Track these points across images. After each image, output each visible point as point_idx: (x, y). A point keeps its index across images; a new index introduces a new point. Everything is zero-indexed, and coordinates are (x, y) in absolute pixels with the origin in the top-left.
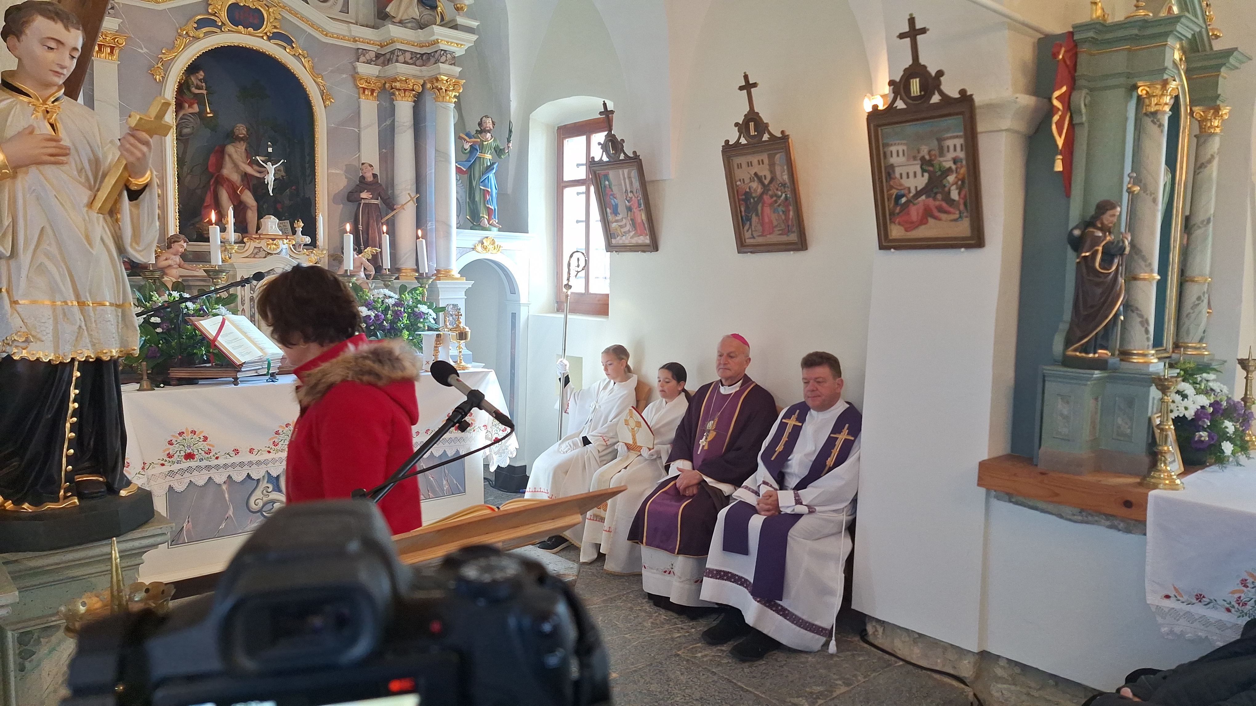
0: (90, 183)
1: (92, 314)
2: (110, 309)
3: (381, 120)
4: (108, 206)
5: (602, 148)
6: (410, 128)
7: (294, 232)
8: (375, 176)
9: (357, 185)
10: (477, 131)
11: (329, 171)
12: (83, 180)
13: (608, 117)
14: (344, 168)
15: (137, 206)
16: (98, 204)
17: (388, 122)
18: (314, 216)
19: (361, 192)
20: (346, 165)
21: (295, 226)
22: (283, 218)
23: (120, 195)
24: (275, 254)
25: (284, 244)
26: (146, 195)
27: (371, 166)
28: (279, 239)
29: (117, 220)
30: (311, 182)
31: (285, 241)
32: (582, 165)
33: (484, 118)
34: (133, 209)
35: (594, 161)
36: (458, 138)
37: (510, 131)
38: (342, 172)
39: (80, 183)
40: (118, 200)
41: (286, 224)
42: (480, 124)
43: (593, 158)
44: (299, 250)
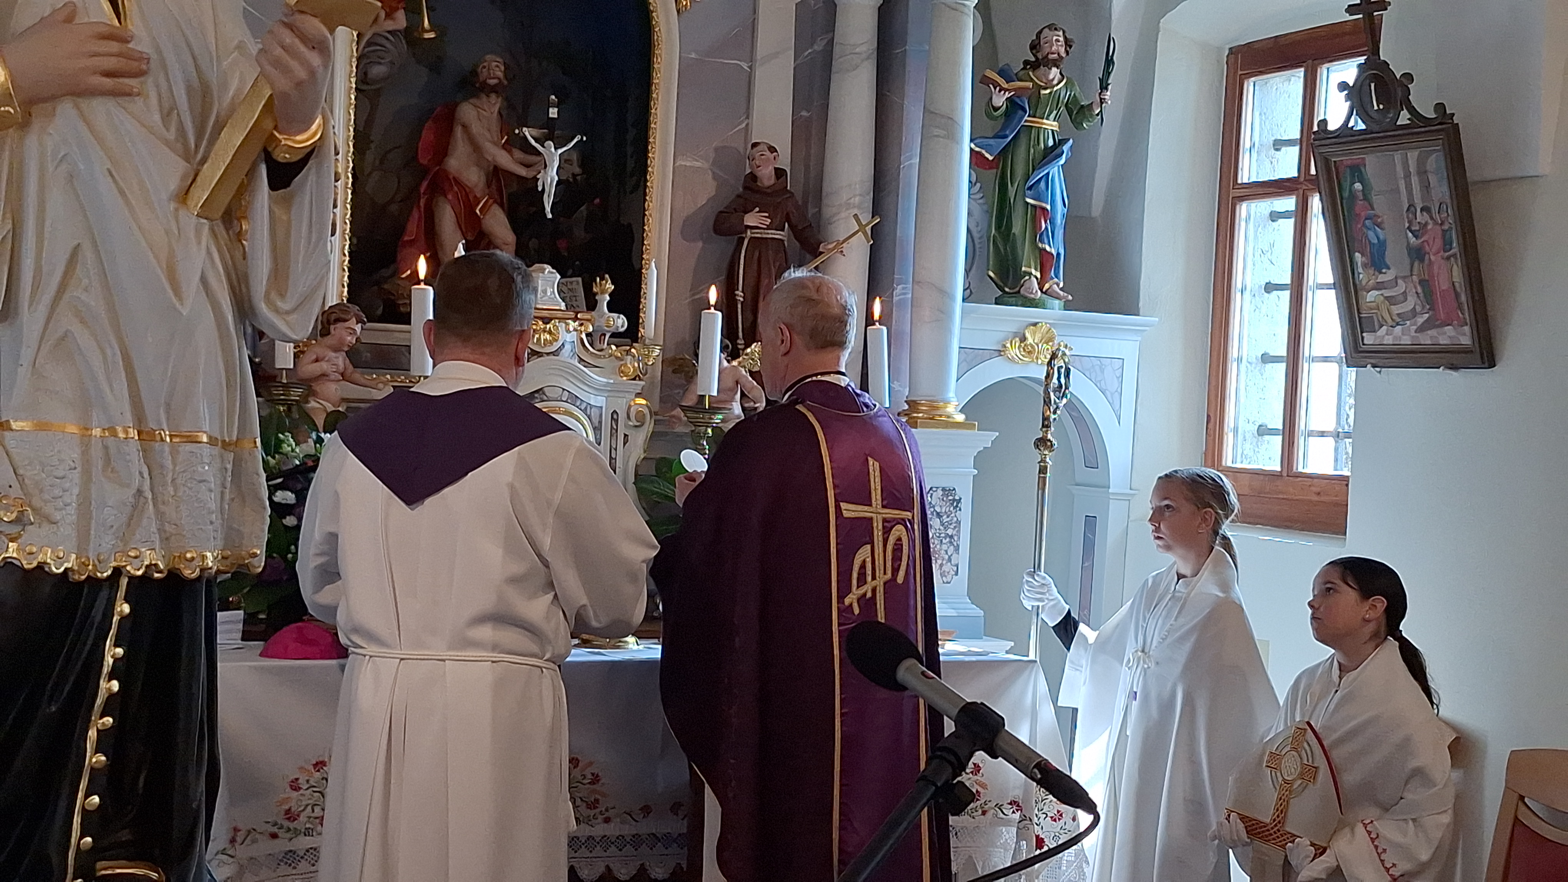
0: (185, 144)
1: (169, 463)
2: (207, 451)
3: (802, 40)
4: (225, 199)
5: (1348, 98)
6: (868, 58)
7: (592, 305)
8: (780, 173)
9: (739, 196)
10: (1026, 63)
11: (677, 164)
12: (172, 135)
13: (1369, 16)
14: (712, 155)
15: (287, 203)
16: (201, 195)
17: (819, 46)
18: (637, 267)
19: (746, 213)
20: (716, 150)
21: (595, 290)
22: (570, 272)
23: (251, 173)
24: (548, 354)
25: (568, 331)
26: (307, 178)
27: (772, 149)
28: (561, 319)
29: (239, 236)
30: (636, 188)
31: (572, 325)
32: (1290, 143)
33: (1046, 30)
34: (277, 211)
35: (1325, 130)
36: (981, 81)
37: (1109, 62)
38: (706, 166)
39: (167, 143)
40: (245, 189)
41: (574, 286)
42: (1035, 47)
43: (1324, 122)
44: (599, 346)
